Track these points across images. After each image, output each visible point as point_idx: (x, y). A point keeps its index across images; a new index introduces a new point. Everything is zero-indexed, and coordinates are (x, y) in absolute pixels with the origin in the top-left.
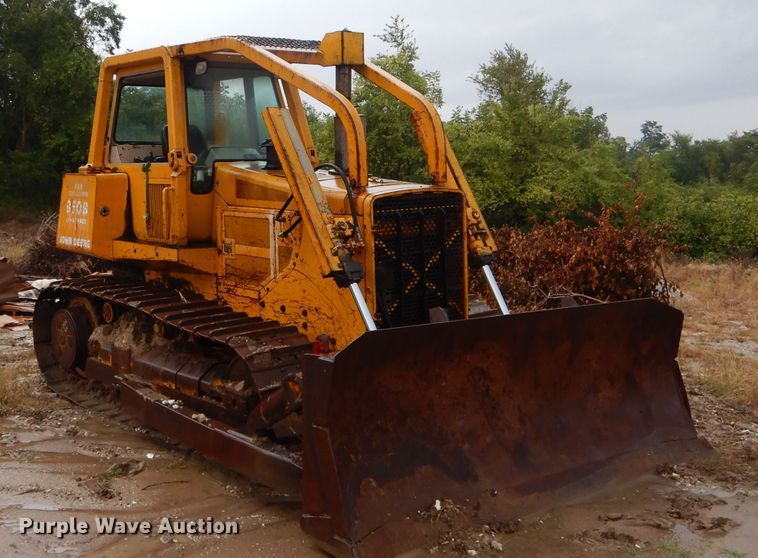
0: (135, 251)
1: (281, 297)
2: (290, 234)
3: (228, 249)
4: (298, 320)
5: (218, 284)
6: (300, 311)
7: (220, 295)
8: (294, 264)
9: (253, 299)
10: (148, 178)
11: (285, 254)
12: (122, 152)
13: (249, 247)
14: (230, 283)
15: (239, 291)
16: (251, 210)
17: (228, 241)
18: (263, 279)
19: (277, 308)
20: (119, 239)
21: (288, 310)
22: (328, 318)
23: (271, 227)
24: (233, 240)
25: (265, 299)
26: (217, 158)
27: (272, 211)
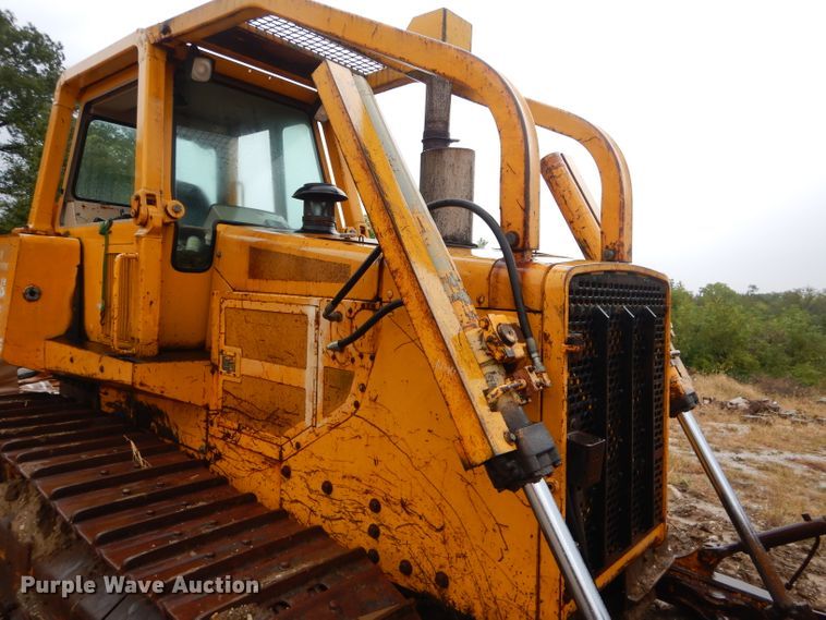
0: (72, 360)
1: (325, 465)
2: (350, 347)
3: (229, 364)
4: (360, 516)
5: (209, 422)
6: (366, 500)
7: (212, 442)
8: (357, 405)
9: (267, 460)
10: (107, 245)
11: (337, 384)
12: (81, 211)
13: (267, 365)
14: (228, 423)
15: (244, 440)
16: (273, 298)
17: (229, 351)
18: (289, 424)
19: (317, 485)
20: (57, 339)
21: (337, 493)
22: (431, 526)
23: (311, 330)
24: (239, 350)
25: (291, 463)
26: (222, 218)
27: (315, 301)
